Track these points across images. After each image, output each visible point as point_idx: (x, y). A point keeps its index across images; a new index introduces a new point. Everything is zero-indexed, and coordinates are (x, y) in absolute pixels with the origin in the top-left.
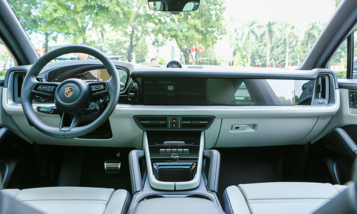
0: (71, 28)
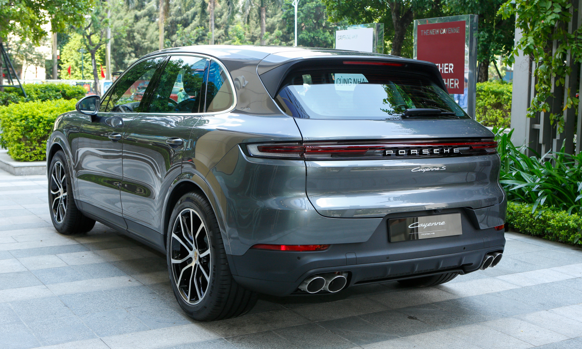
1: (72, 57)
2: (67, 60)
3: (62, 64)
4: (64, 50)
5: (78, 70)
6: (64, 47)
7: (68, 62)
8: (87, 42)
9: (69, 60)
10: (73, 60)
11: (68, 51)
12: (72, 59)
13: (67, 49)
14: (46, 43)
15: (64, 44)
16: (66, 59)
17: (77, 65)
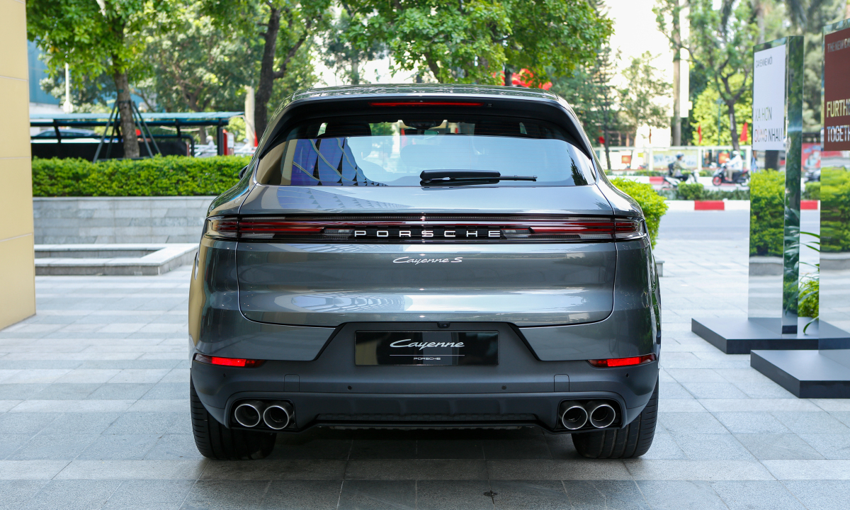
0: (79, 25)
1: (709, 111)
2: (702, 117)
3: (695, 122)
4: (699, 102)
5: (717, 131)
6: (699, 97)
7: (703, 118)
8: (723, 89)
9: (705, 116)
10: (710, 117)
11: (705, 103)
12: (710, 114)
13: (703, 100)
14: (665, 91)
15: (701, 91)
16: (701, 115)
17: (717, 123)
